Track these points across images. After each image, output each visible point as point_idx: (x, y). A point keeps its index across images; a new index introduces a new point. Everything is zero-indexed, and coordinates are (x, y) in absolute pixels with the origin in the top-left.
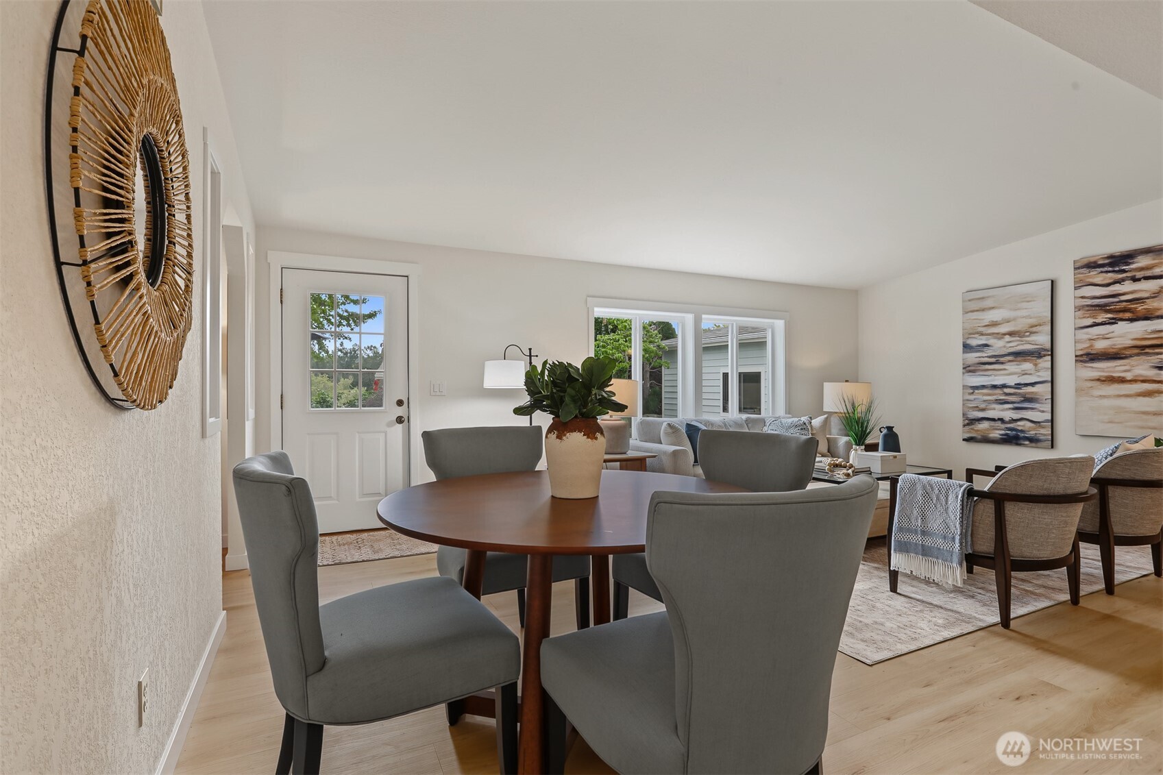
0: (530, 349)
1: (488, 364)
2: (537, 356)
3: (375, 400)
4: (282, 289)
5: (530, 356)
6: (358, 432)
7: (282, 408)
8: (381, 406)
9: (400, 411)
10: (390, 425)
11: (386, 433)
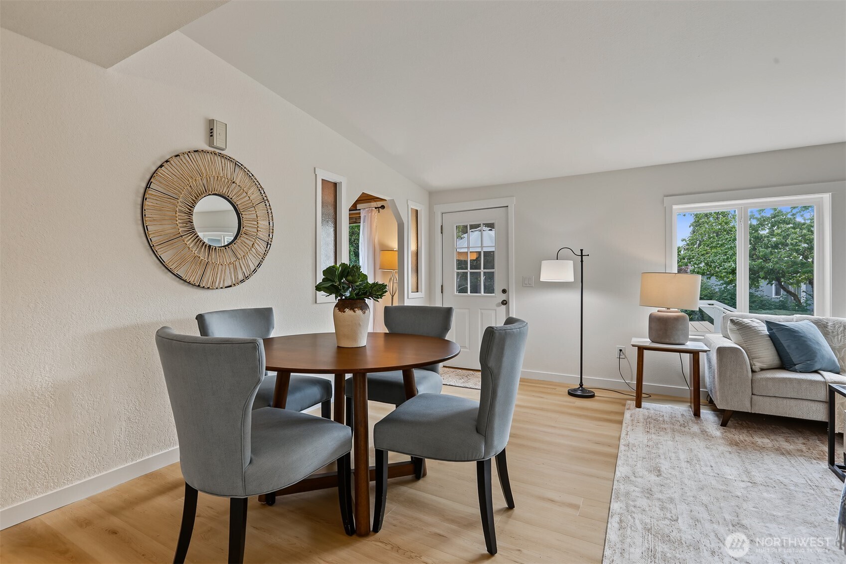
0: (582, 250)
1: (544, 263)
2: (588, 255)
3: (489, 289)
4: (442, 226)
5: (582, 256)
6: (480, 309)
7: (442, 292)
8: (494, 293)
9: (503, 297)
10: (498, 305)
11: (496, 310)
